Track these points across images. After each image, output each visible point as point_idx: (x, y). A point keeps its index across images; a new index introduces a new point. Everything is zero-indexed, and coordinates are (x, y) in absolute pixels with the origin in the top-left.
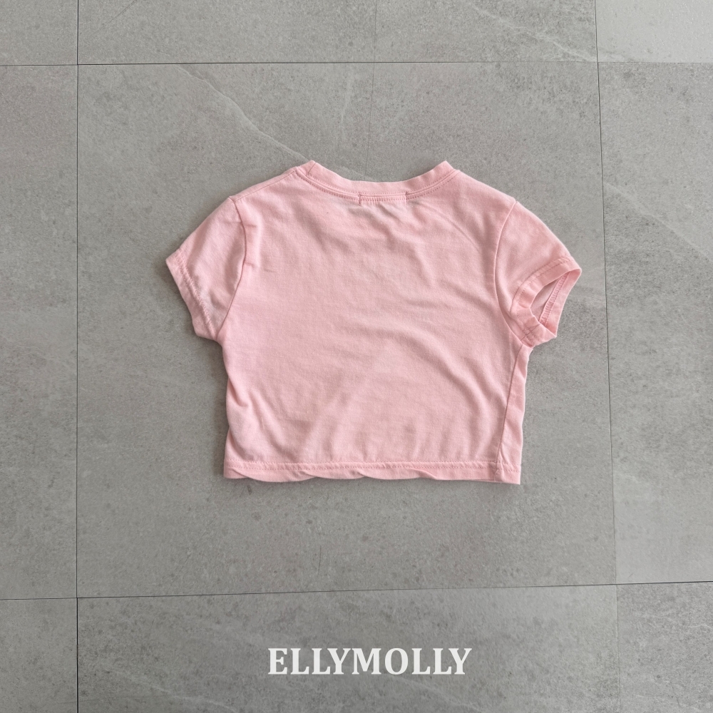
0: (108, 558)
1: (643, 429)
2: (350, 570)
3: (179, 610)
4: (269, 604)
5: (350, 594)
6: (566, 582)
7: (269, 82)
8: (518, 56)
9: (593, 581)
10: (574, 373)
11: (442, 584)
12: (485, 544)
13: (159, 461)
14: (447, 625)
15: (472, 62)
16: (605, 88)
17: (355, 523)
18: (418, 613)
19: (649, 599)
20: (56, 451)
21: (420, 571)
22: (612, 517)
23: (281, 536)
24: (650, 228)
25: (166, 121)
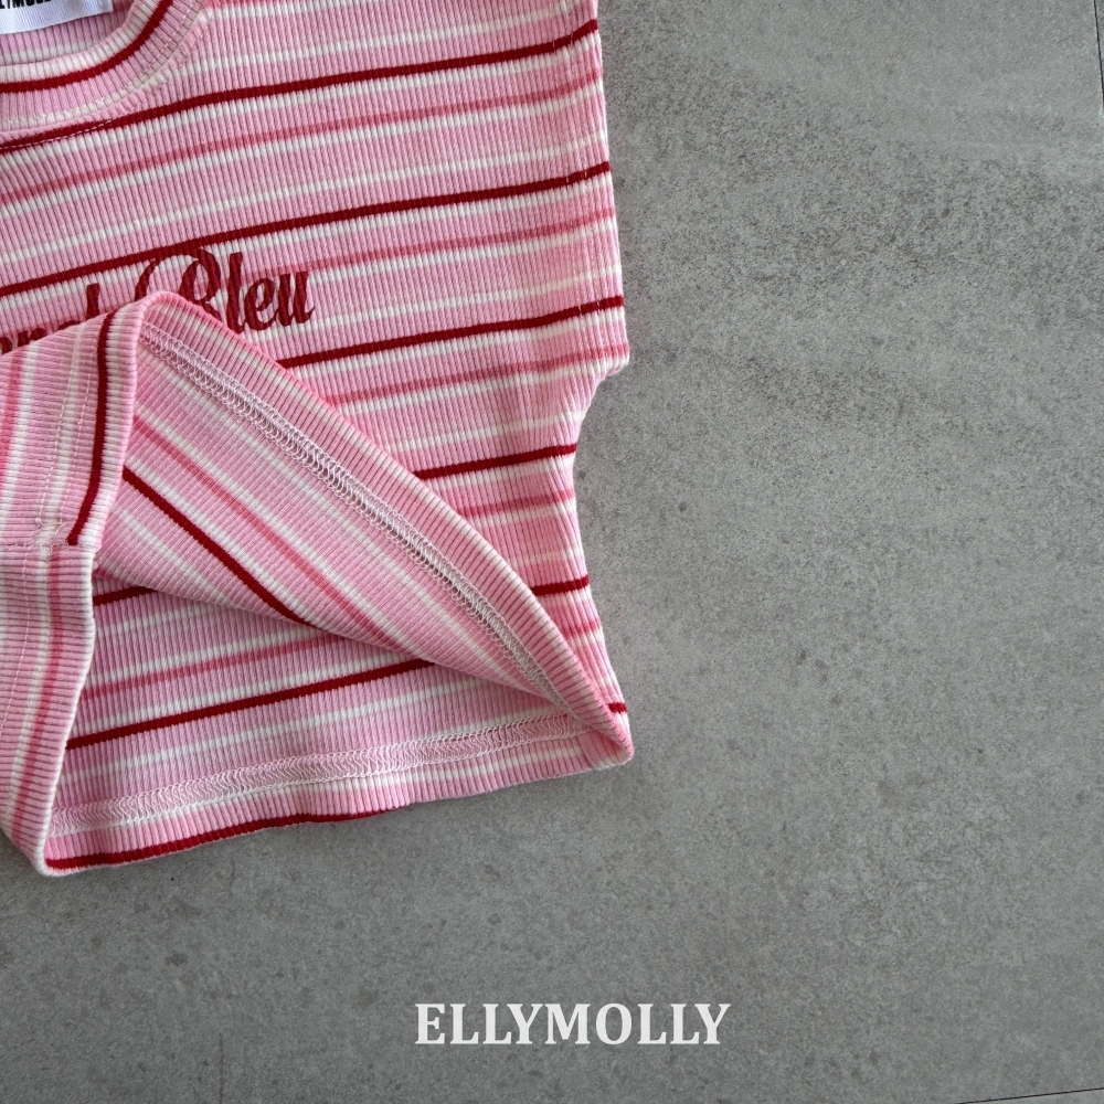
10: (1021, 400)
12: (764, 983)
17: (330, 952)
23: (85, 1013)
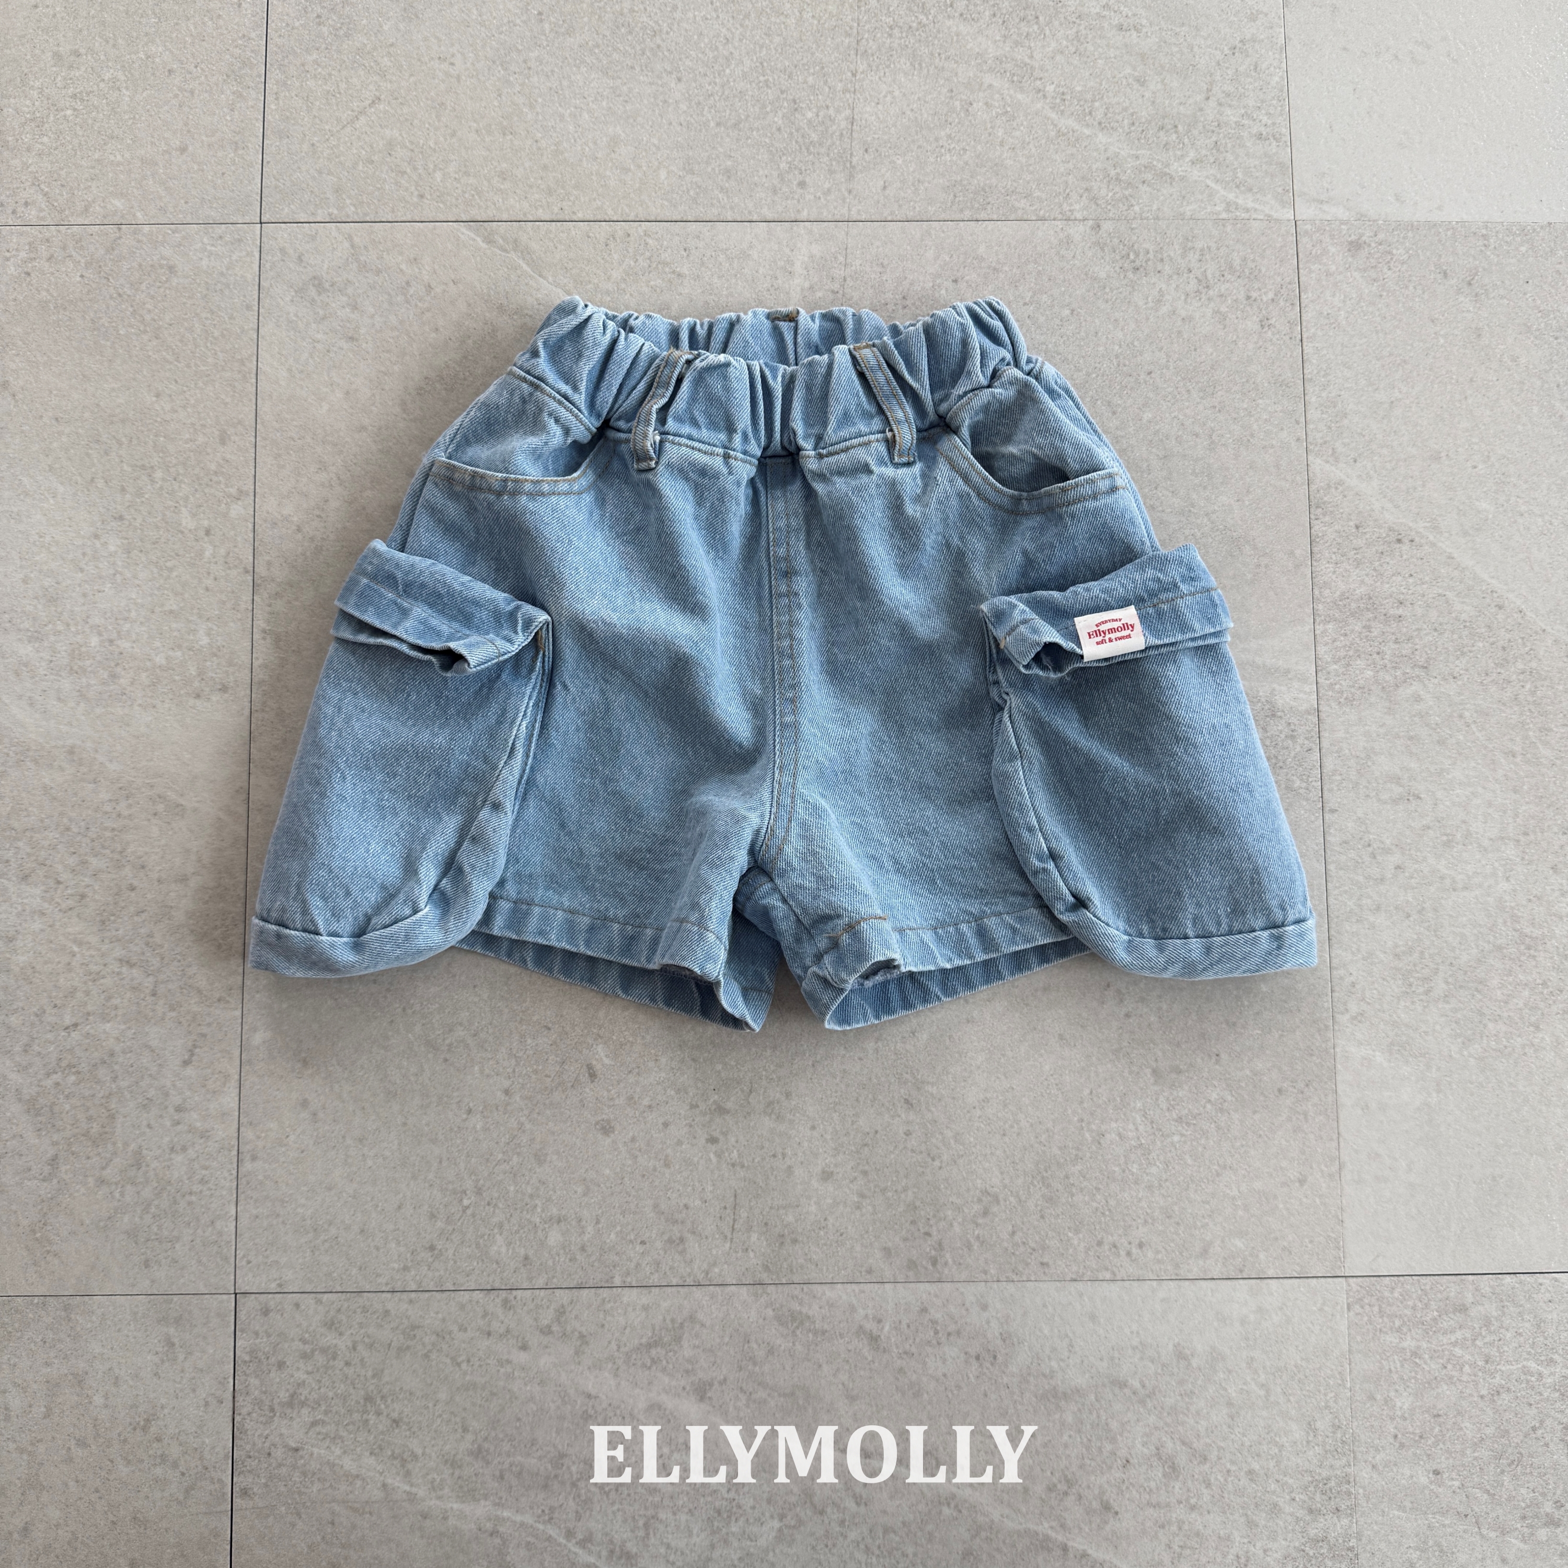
0: (300, 1210)
1: (1397, 956)
2: (795, 1241)
3: (444, 1320)
4: (630, 1309)
5: (796, 1290)
6: (1241, 1271)
7: (640, 259)
8: (1137, 208)
9: (1298, 1268)
11: (985, 1272)
13: (410, 1011)
14: (995, 1357)
15: (1043, 219)
16: (1311, 271)
18: (936, 1332)
19: (1414, 1308)
20: (199, 991)
21: (940, 1244)
22: (1335, 1136)
24: (1405, 547)
25: (433, 335)
